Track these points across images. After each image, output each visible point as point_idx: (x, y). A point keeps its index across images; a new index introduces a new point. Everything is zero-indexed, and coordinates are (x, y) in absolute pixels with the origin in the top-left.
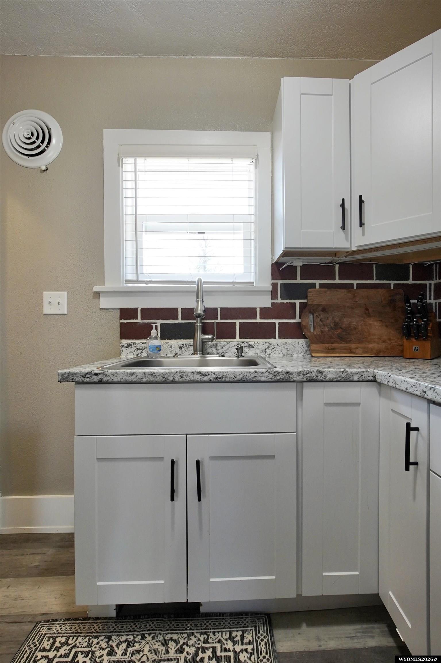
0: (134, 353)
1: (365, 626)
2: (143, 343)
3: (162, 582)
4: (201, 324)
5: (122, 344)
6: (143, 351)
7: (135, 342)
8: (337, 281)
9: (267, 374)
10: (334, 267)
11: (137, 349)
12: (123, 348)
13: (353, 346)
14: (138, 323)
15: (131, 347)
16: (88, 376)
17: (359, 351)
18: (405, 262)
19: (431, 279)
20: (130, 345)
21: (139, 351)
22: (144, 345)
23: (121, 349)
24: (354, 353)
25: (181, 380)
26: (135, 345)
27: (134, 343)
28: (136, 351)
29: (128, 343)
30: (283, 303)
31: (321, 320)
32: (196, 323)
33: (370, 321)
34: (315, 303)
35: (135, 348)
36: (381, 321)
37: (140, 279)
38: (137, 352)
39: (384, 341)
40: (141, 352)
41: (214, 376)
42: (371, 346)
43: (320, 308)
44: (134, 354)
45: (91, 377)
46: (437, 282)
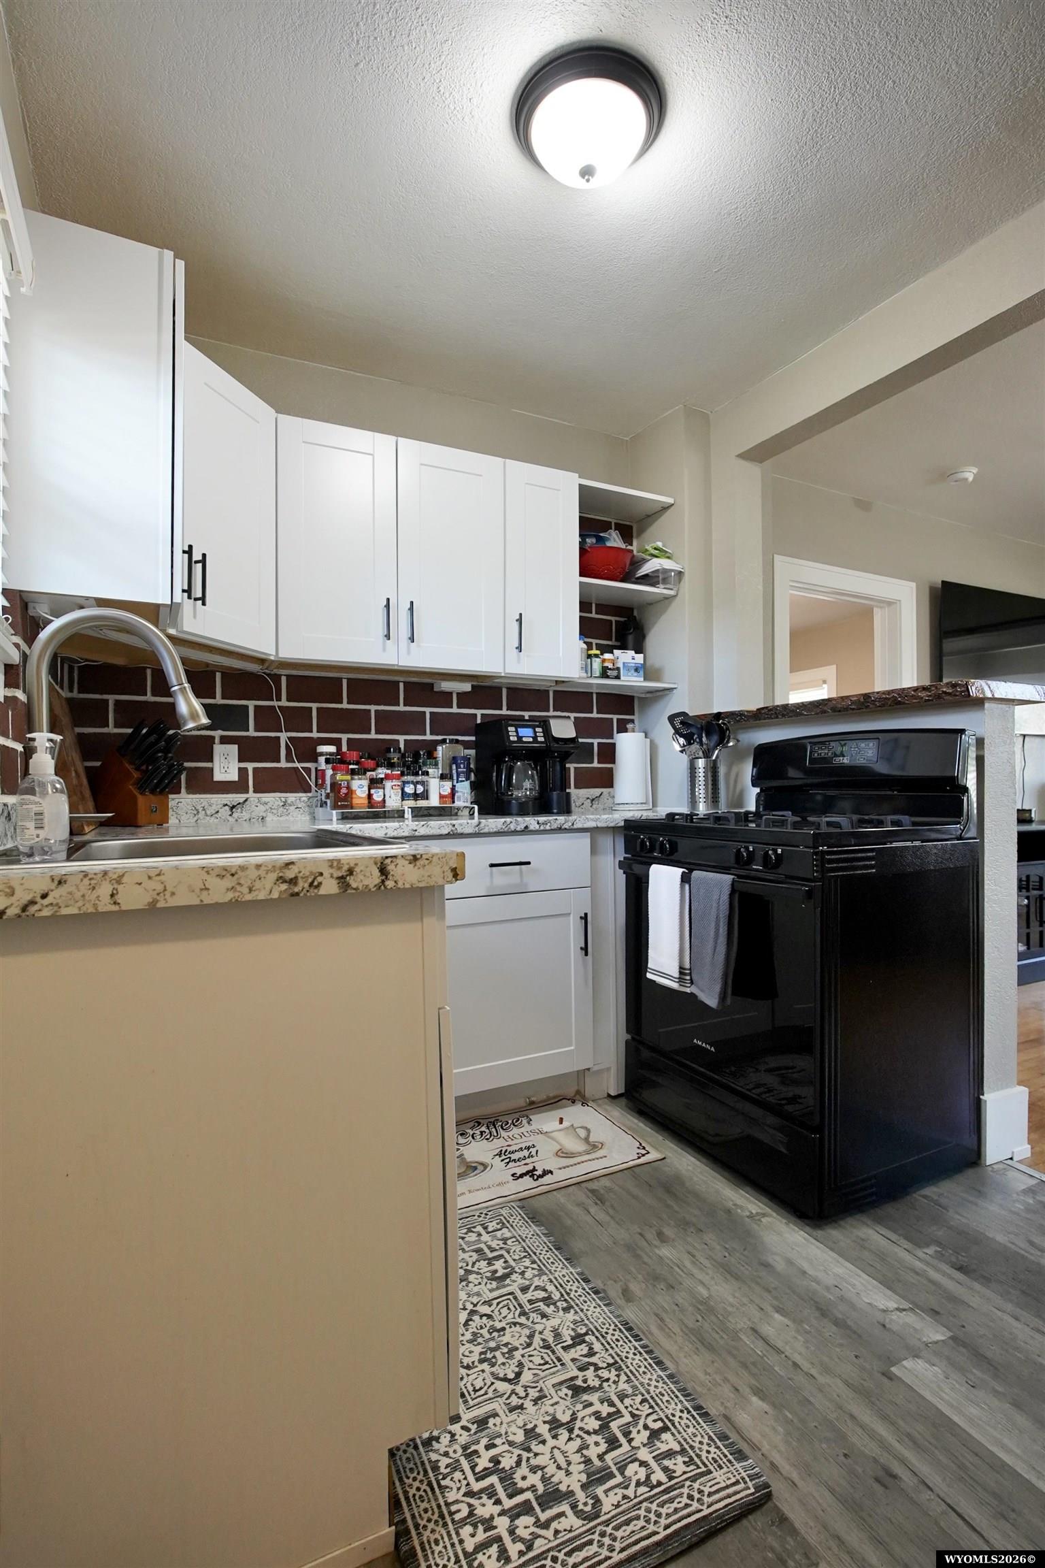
46: (69, 695)
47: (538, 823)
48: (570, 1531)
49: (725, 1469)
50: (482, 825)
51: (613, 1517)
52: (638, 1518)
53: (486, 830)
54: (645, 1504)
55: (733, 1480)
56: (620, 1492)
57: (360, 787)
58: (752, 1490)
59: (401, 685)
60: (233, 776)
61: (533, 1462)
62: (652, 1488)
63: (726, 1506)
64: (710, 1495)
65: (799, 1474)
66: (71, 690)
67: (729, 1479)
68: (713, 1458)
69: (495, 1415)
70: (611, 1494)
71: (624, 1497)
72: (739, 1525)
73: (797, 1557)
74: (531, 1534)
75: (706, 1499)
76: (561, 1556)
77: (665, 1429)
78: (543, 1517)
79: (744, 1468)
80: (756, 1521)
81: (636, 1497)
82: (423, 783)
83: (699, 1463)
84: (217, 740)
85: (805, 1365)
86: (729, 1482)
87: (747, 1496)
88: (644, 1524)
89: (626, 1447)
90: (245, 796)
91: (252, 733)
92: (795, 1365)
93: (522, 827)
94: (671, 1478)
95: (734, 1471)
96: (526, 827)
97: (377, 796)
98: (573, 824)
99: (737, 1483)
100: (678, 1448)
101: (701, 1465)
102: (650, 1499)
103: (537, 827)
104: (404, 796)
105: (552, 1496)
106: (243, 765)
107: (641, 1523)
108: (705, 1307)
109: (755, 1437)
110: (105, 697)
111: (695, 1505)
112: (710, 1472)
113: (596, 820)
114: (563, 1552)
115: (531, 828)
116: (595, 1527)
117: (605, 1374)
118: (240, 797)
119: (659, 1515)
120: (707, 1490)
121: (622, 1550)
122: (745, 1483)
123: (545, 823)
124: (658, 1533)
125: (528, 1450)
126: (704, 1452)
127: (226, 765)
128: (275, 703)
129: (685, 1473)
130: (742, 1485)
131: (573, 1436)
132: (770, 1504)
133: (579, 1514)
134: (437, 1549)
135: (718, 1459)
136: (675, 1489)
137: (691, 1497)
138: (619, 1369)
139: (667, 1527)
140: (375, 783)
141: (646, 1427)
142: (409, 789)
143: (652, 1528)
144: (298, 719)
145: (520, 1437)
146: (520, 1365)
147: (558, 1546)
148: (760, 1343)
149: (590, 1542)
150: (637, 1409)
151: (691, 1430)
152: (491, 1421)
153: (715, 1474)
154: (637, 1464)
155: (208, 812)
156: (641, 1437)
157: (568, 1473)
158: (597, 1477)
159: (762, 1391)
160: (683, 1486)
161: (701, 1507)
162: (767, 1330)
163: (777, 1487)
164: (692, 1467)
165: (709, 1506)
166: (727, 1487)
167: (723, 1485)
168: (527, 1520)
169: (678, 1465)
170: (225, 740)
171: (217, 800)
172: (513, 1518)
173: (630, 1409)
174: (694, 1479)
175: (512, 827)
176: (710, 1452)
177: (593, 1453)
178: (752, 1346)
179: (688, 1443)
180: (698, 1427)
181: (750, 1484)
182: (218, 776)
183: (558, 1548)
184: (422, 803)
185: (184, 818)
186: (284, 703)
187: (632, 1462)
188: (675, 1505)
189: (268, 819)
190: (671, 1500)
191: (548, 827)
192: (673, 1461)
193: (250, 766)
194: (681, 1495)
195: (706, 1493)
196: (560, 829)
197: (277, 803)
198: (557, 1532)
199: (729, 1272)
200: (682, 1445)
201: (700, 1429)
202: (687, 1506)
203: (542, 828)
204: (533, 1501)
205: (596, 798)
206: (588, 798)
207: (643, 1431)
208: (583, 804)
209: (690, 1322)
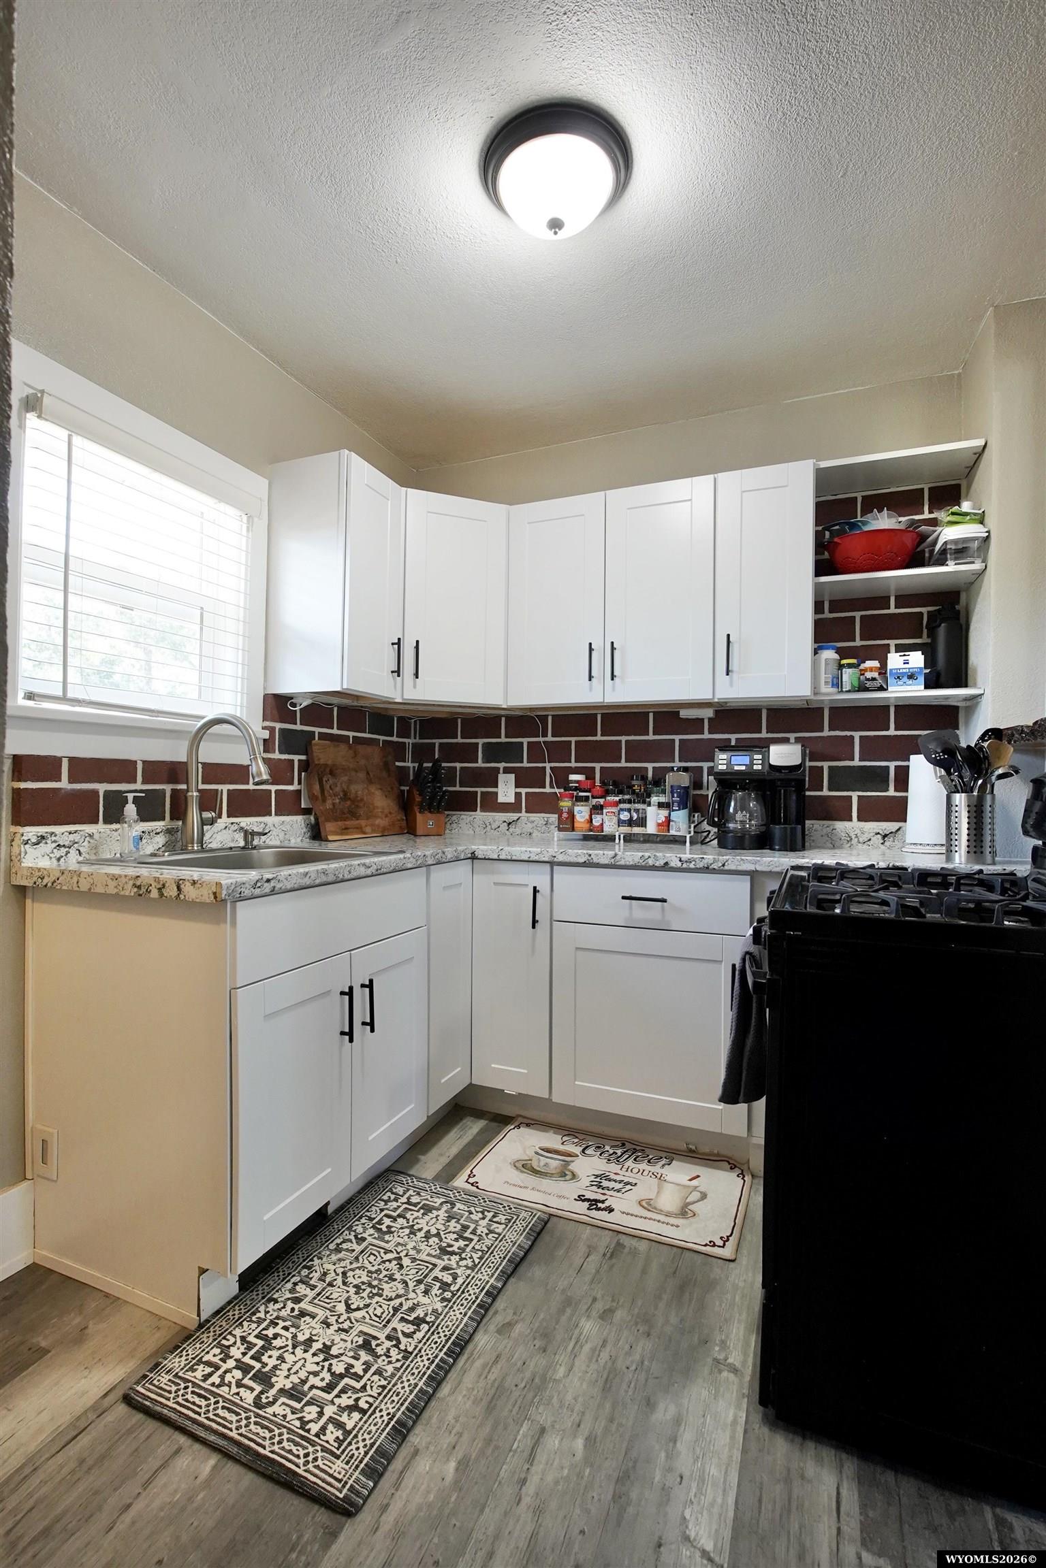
0: (51, 855)
2: (70, 833)
3: (329, 1170)
4: (198, 794)
5: (25, 838)
6: (70, 850)
7: (53, 831)
8: (335, 731)
10: (332, 710)
11: (58, 846)
12: (26, 846)
13: (363, 822)
14: (60, 789)
15: (46, 843)
16: (259, 884)
17: (368, 829)
18: (391, 713)
19: (409, 737)
20: (43, 837)
21: (63, 850)
22: (72, 837)
23: (23, 850)
24: (365, 833)
26: (53, 838)
27: (52, 834)
28: (55, 851)
29: (39, 834)
30: (280, 759)
31: (330, 787)
32: (187, 790)
33: (373, 789)
34: (322, 761)
35: (54, 845)
36: (381, 789)
37: (70, 695)
38: (57, 853)
39: (386, 816)
40: (68, 853)
41: (375, 867)
42: (378, 821)
43: (328, 770)
44: (51, 858)
45: (262, 885)
46: (414, 741)
47: (680, 861)
48: (242, 1400)
49: (347, 1467)
50: (618, 857)
51: (264, 1417)
52: (271, 1431)
53: (622, 863)
54: (285, 1430)
55: (340, 1477)
56: (288, 1410)
57: (582, 813)
58: (341, 1496)
59: (651, 715)
60: (511, 799)
61: (286, 1355)
62: (302, 1428)
63: (315, 1483)
64: (317, 1467)
65: (390, 1530)
66: (415, 738)
67: (339, 1473)
68: (353, 1455)
69: (314, 1318)
70: (284, 1407)
71: (285, 1416)
72: (309, 1503)
73: (303, 1558)
74: (230, 1382)
75: (310, 1466)
76: (221, 1404)
77: (364, 1412)
78: (246, 1381)
79: (357, 1481)
80: (322, 1516)
81: (288, 1422)
82: (637, 811)
83: (343, 1447)
84: (501, 771)
85: (530, 1489)
86: (336, 1474)
87: (333, 1494)
88: (268, 1437)
89: (329, 1397)
90: (519, 815)
91: (525, 764)
92: (523, 1482)
93: (660, 863)
94: (317, 1435)
95: (349, 1474)
96: (666, 863)
97: (597, 820)
98: (723, 865)
99: (339, 1481)
100: (349, 1427)
101: (341, 1450)
102: (290, 1431)
103: (679, 864)
104: (620, 823)
105: (264, 1379)
106: (518, 790)
107: (268, 1435)
108: (540, 1384)
109: (409, 1481)
110: (434, 741)
111: (301, 1461)
112: (338, 1457)
113: (755, 863)
114: (224, 1404)
115: (672, 864)
116: (250, 1411)
117: (394, 1353)
118: (514, 816)
119: (280, 1442)
120: (320, 1462)
121: (241, 1435)
122: (344, 1486)
123: (689, 861)
124: (265, 1449)
125: (294, 1347)
126: (357, 1446)
127: (506, 790)
128: (541, 739)
129: (327, 1442)
130: (340, 1486)
131: (321, 1364)
132: (344, 1519)
133: (258, 1397)
134: (198, 1346)
135: (355, 1458)
136: (308, 1442)
137: (307, 1455)
138: (405, 1358)
139: (272, 1452)
140: (598, 809)
141: (357, 1400)
142: (625, 816)
143: (267, 1443)
144: (559, 752)
145: (301, 1338)
146: (367, 1306)
147: (227, 1399)
148: (529, 1442)
149: (238, 1414)
150: (372, 1387)
151: (373, 1429)
152: (307, 1318)
153: (339, 1462)
154: (319, 1409)
155: (493, 827)
156: (345, 1401)
157: (287, 1377)
158: (294, 1393)
159: (467, 1466)
160: (313, 1446)
161: (301, 1466)
162: (552, 1442)
163: (365, 1517)
164: (336, 1445)
165: (305, 1471)
166: (331, 1476)
167: (331, 1472)
168: (238, 1374)
169: (332, 1434)
170: (507, 771)
171: (501, 817)
172: (237, 1367)
173: (369, 1383)
174: (324, 1450)
175: (651, 862)
176: (358, 1449)
177: (313, 1380)
178: (519, 1438)
179: (358, 1432)
180: (379, 1431)
181: (345, 1491)
182: (501, 799)
183: (225, 1400)
184: (636, 830)
185: (477, 830)
186: (550, 738)
187: (318, 1406)
188: (294, 1449)
189: (534, 835)
190: (296, 1444)
191: (692, 866)
192: (334, 1430)
193: (523, 791)
194: (304, 1448)
195: (316, 1464)
196: (707, 868)
197: (541, 822)
198: (238, 1394)
199: (608, 1383)
200: (353, 1429)
201: (377, 1434)
202: (298, 1457)
203: (685, 866)
204: (255, 1370)
205: (891, 833)
206: (878, 833)
207: (352, 1399)
208: (870, 840)
209: (509, 1382)
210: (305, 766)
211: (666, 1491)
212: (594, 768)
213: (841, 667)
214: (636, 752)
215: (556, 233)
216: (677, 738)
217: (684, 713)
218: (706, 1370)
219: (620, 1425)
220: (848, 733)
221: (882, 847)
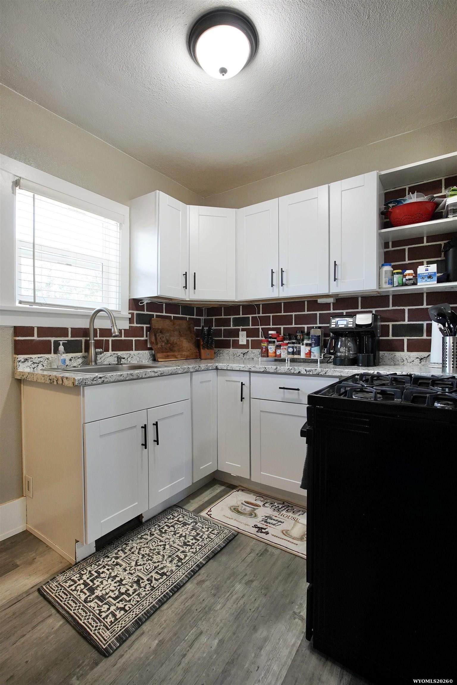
0: (31, 367)
1: (212, 488)
2: (39, 358)
3: (137, 503)
4: (94, 341)
5: (19, 360)
6: (39, 365)
7: (31, 357)
8: (164, 314)
9: (181, 369)
10: (163, 305)
11: (34, 363)
12: (19, 363)
13: (176, 354)
14: (34, 340)
15: (28, 362)
16: (95, 379)
17: (179, 356)
18: (193, 306)
19: (202, 316)
20: (27, 359)
21: (36, 365)
22: (39, 359)
23: (18, 364)
24: (177, 358)
25: (145, 376)
26: (31, 360)
27: (31, 358)
28: (32, 365)
29: (25, 358)
30: (137, 327)
31: (160, 338)
32: (89, 340)
33: (182, 339)
34: (156, 327)
35: (32, 362)
36: (186, 339)
37: (37, 301)
38: (33, 366)
39: (189, 351)
40: (38, 366)
41: (160, 373)
42: (184, 353)
43: (159, 331)
44: (30, 368)
45: (97, 380)
46: (205, 318)
47: (306, 371)
48: (80, 598)
49: (110, 635)
50: (278, 369)
51: (86, 607)
52: (86, 613)
53: (280, 372)
54: (92, 614)
55: (106, 639)
56: (96, 605)
57: (272, 349)
58: (104, 647)
59: (306, 303)
60: (245, 343)
61: (104, 581)
62: (99, 614)
63: (96, 640)
64: (99, 633)
65: (120, 667)
66: (205, 316)
67: (107, 637)
68: (115, 630)
69: (121, 566)
70: (95, 604)
71: (94, 608)
72: (92, 648)
74: (78, 590)
75: (96, 632)
76: (72, 598)
77: (126, 611)
78: (85, 590)
79: (112, 642)
80: (95, 654)
81: (94, 611)
82: (296, 347)
83: (112, 626)
84: (240, 330)
85: (186, 660)
86: (105, 637)
87: (101, 646)
88: (84, 616)
89: (114, 602)
90: (248, 350)
91: (251, 327)
92: (184, 656)
93: (297, 372)
94: (104, 619)
95: (110, 638)
96: (299, 372)
97: (278, 352)
98: (326, 373)
99: (105, 640)
100: (117, 617)
101: (111, 627)
102: (94, 615)
103: (305, 372)
104: (289, 353)
105: (92, 590)
106: (248, 339)
107: (84, 615)
108: (207, 611)
109: (135, 646)
110: (212, 317)
111: (93, 629)
112: (108, 630)
113: (341, 372)
114: (73, 599)
115: (302, 373)
116: (82, 603)
117: (148, 587)
118: (246, 350)
119: (88, 619)
120: (100, 631)
121: (74, 613)
122: (106, 643)
123: (310, 371)
124: (81, 621)
125: (109, 578)
126: (118, 626)
127: (243, 339)
128: (257, 315)
129: (107, 622)
130: (105, 643)
131: (117, 587)
132: (103, 658)
133: (87, 598)
134: (72, 572)
135: (115, 631)
136: (99, 621)
137: (96, 626)
138: (152, 590)
139: (84, 623)
140: (278, 347)
141: (125, 605)
142: (291, 350)
143: (83, 618)
144: (265, 321)
145: (113, 575)
146: (144, 564)
147: (75, 597)
148: (193, 637)
149: (76, 604)
150: (133, 601)
151: (127, 619)
152: (118, 566)
153: (108, 632)
154: (108, 607)
155: (237, 355)
156: (120, 605)
157: (101, 591)
158: (101, 599)
159: (163, 643)
160: (100, 623)
161: (93, 631)
162: (204, 639)
163: (112, 659)
164: (110, 624)
165: (94, 633)
166: (103, 637)
167: (103, 636)
168: (82, 586)
170: (243, 330)
171: (240, 351)
172: (83, 584)
173: (133, 598)
174: (104, 625)
175: (292, 371)
176: (118, 628)
177: (111, 594)
178: (189, 634)
179: (121, 620)
180: (129, 621)
181: (106, 645)
182: (240, 343)
183: (74, 597)
184: (296, 356)
185: (231, 357)
186: (261, 315)
187: (109, 605)
188: (92, 623)
189: (254, 359)
190: (94, 621)
191: (311, 373)
192: (111, 617)
193: (250, 339)
194: (97, 623)
195: (99, 631)
196: (318, 374)
197: (257, 353)
198: (79, 595)
199: (238, 615)
200: (119, 618)
201: (128, 622)
202: (93, 627)
203: (308, 373)
204: (90, 586)
205: (425, 357)
206: (418, 358)
207: (123, 605)
208: (413, 361)
209: (194, 608)
210: (148, 329)
211: (249, 672)
212: (281, 328)
213: (393, 274)
214: (300, 320)
215: (223, 75)
216: (318, 313)
217: (320, 301)
218: (288, 617)
219: (238, 637)
220: (402, 308)
221: (420, 364)
